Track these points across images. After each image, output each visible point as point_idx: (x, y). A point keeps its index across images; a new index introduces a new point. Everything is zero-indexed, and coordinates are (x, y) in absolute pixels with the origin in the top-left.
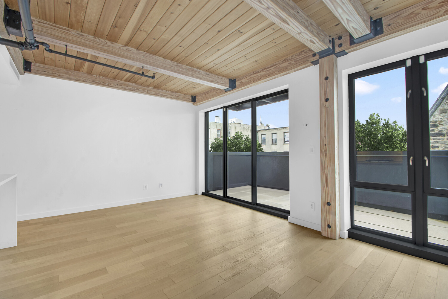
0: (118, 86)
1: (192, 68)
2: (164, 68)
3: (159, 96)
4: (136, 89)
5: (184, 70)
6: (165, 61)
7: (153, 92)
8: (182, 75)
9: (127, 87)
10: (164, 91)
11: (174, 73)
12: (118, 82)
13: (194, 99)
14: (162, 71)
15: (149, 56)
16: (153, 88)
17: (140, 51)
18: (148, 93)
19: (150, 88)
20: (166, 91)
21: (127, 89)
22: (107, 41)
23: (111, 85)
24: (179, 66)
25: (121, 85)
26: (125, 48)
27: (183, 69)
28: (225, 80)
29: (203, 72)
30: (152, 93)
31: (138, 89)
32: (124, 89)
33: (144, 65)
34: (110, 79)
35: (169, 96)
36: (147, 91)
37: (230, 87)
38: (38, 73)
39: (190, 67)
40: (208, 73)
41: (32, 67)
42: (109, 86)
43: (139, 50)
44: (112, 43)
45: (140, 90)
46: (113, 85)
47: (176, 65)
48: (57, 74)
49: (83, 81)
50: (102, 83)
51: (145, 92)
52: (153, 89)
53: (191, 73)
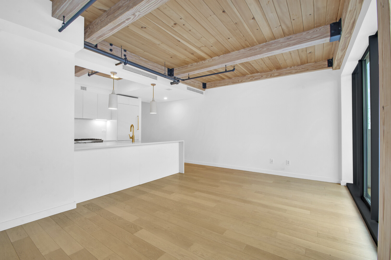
0: (247, 80)
1: (267, 43)
2: (238, 58)
4: (260, 77)
5: (258, 50)
6: (239, 52)
7: (276, 74)
9: (254, 78)
10: (288, 68)
11: (249, 58)
12: (247, 77)
14: (238, 62)
15: (227, 56)
16: (276, 70)
17: (221, 56)
19: (273, 71)
20: (291, 67)
21: (254, 79)
22: (203, 61)
23: (243, 81)
24: (252, 49)
25: (249, 78)
26: (212, 60)
27: (256, 49)
29: (283, 40)
30: (275, 76)
31: (262, 76)
32: (252, 80)
33: (224, 64)
35: (294, 71)
36: (270, 75)
37: (332, 35)
38: (209, 88)
39: (264, 43)
40: (290, 36)
41: (207, 86)
42: (242, 82)
43: (219, 56)
44: (205, 61)
45: (264, 76)
46: (244, 80)
47: (249, 50)
48: (216, 85)
49: (228, 84)
50: (237, 81)
51: (268, 77)
53: (265, 49)
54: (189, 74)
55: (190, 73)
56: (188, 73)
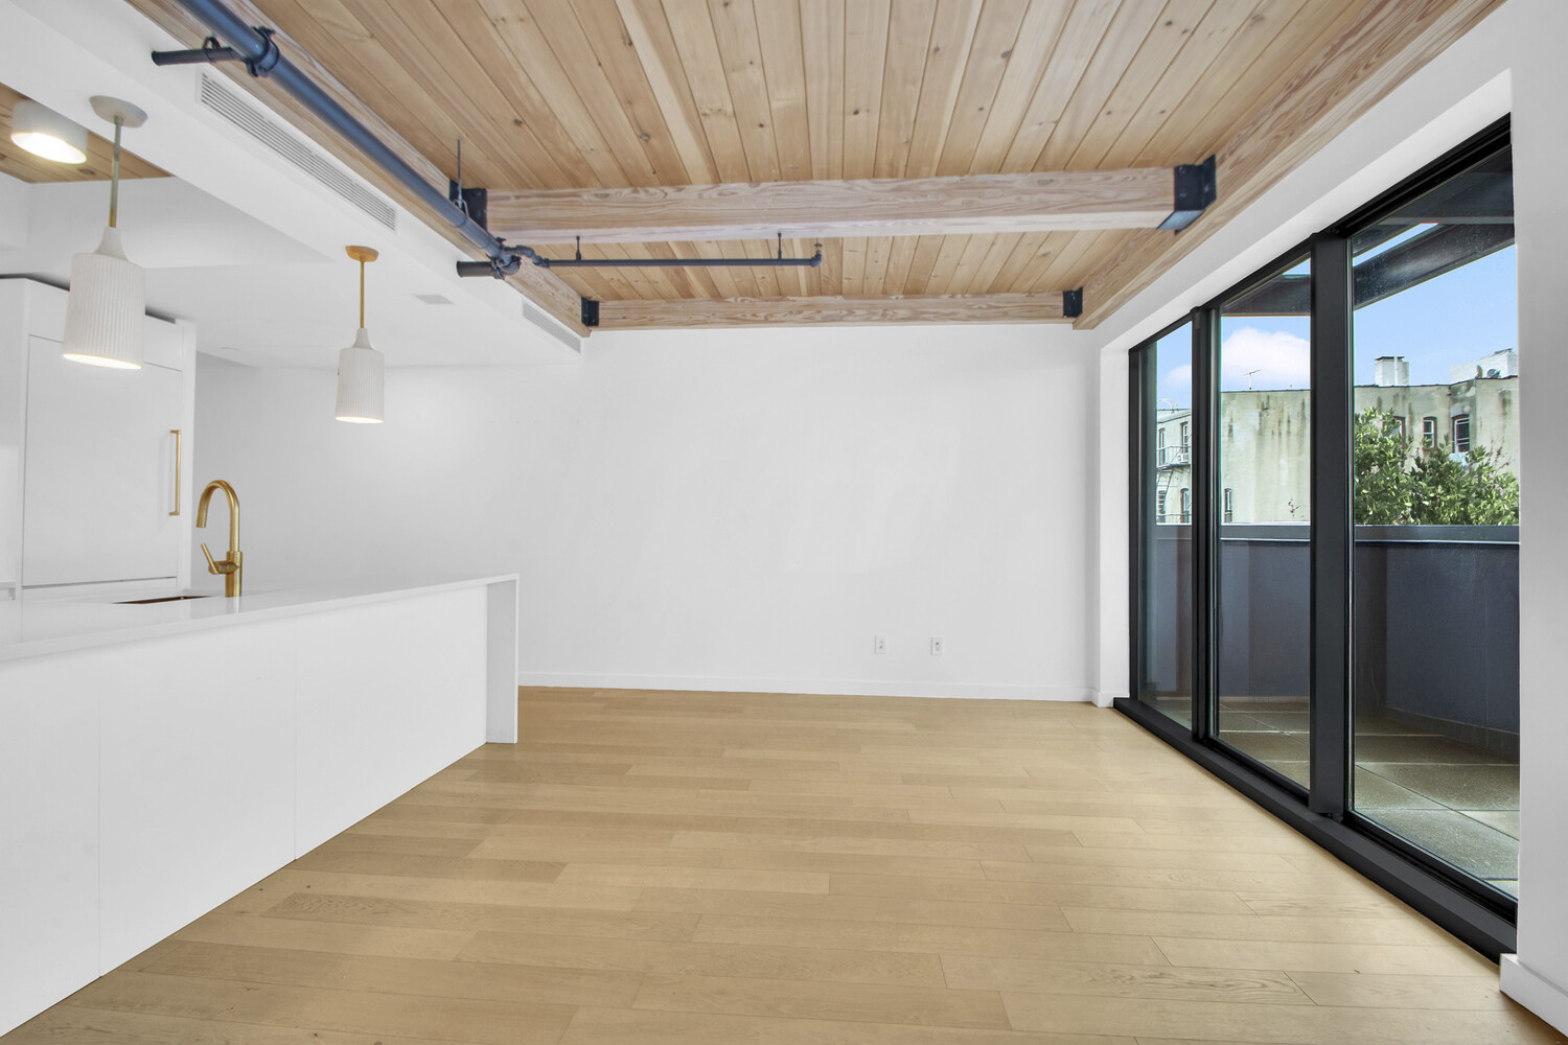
0: (792, 317)
1: (966, 177)
2: (845, 215)
3: (924, 319)
4: (845, 312)
5: (930, 198)
6: (849, 189)
7: (902, 313)
8: (920, 222)
9: (819, 312)
10: (945, 297)
11: (890, 223)
12: (792, 303)
13: (1074, 305)
14: (840, 229)
15: (791, 190)
16: (902, 296)
17: (763, 185)
18: (886, 318)
19: (894, 297)
20: (953, 296)
21: (819, 317)
22: (667, 189)
23: (773, 319)
24: (908, 189)
25: (800, 312)
26: (714, 193)
27: (924, 194)
28: (1150, 178)
29: (1019, 181)
30: (900, 317)
31: (851, 312)
32: (810, 321)
33: (778, 227)
34: (771, 301)
35: (962, 312)
36: (881, 311)
37: (1180, 206)
38: (614, 325)
39: (956, 178)
40: (1047, 176)
41: (602, 314)
42: (767, 321)
43: (758, 182)
44: (680, 190)
45: (858, 312)
46: (779, 317)
47: (893, 190)
48: (649, 317)
49: (705, 323)
50: (749, 316)
51: (874, 318)
52: (905, 298)
53: (958, 201)
54: (578, 238)
55: (583, 232)
56: (575, 232)
